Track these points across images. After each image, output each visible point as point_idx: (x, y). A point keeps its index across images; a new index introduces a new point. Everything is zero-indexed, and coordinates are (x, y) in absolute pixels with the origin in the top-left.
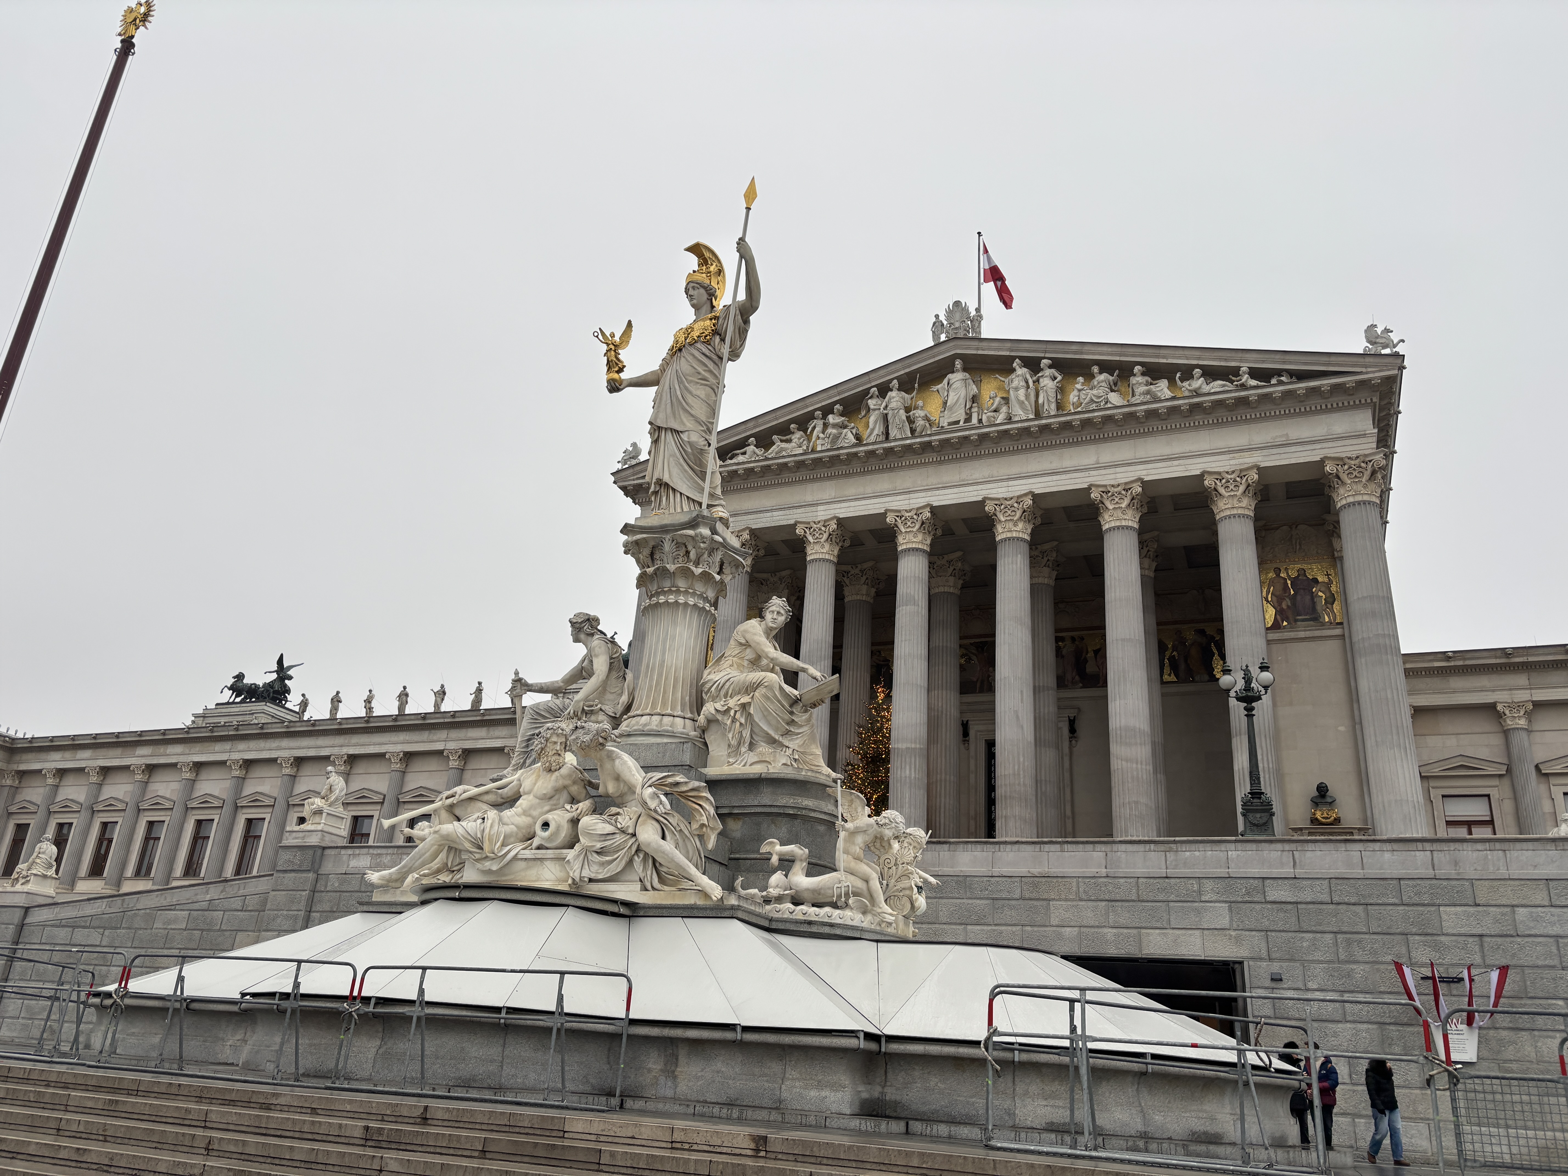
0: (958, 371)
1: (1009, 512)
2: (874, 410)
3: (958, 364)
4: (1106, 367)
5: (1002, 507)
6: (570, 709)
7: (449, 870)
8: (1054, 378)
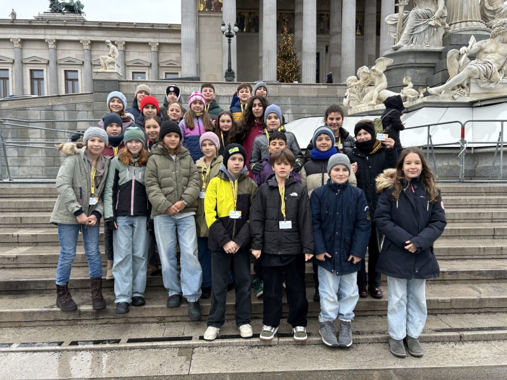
6: (436, 15)
7: (463, 87)
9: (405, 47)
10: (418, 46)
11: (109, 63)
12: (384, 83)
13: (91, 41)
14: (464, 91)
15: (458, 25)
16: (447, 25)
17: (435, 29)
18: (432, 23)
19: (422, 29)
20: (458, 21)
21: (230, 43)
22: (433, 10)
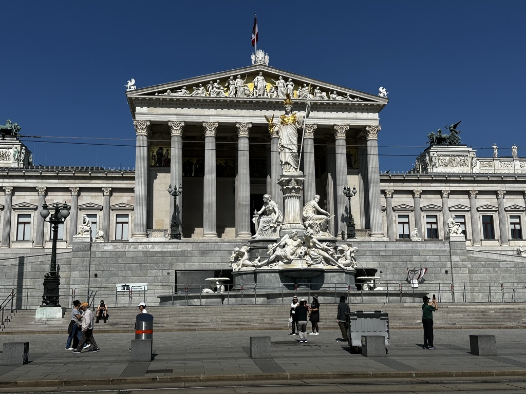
0: (260, 76)
2: (232, 84)
6: (274, 221)
7: (275, 262)
8: (292, 86)
9: (259, 238)
11: (85, 231)
12: (246, 257)
13: (47, 188)
16: (281, 226)
17: (273, 229)
18: (272, 225)
19: (267, 228)
21: (175, 200)
22: (273, 218)
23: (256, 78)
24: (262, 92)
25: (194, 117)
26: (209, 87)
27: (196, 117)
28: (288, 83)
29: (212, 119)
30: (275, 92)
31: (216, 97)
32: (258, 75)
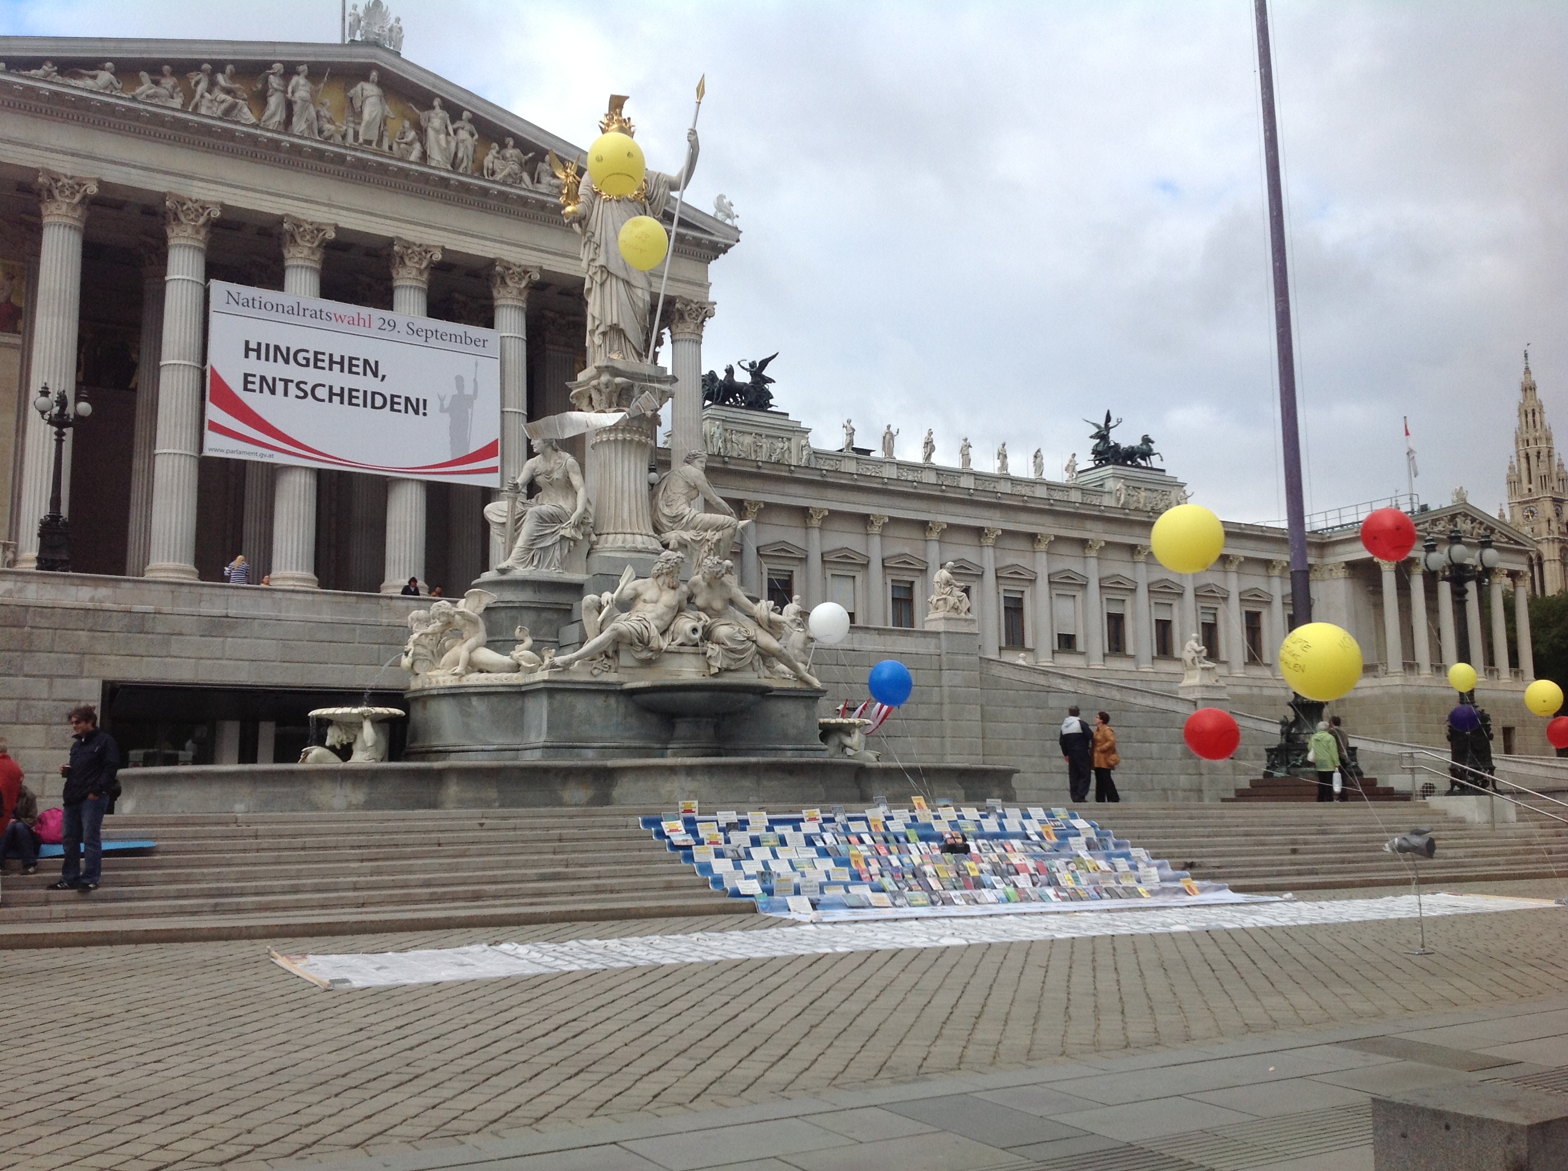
0: (373, 82)
1: (416, 259)
2: (276, 90)
3: (374, 75)
4: (522, 144)
5: (410, 251)
6: (572, 519)
7: (607, 657)
8: (472, 135)
9: (521, 572)
10: (544, 570)
12: (481, 635)
14: (610, 662)
15: (611, 537)
16: (594, 538)
17: (572, 544)
18: (568, 532)
19: (548, 542)
20: (612, 531)
21: (59, 442)
22: (568, 510)
23: (359, 86)
24: (374, 136)
25: (133, 171)
26: (197, 83)
27: (141, 172)
28: (458, 124)
29: (199, 191)
30: (417, 146)
31: (220, 119)
32: (366, 79)
